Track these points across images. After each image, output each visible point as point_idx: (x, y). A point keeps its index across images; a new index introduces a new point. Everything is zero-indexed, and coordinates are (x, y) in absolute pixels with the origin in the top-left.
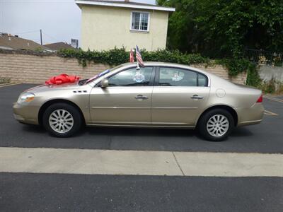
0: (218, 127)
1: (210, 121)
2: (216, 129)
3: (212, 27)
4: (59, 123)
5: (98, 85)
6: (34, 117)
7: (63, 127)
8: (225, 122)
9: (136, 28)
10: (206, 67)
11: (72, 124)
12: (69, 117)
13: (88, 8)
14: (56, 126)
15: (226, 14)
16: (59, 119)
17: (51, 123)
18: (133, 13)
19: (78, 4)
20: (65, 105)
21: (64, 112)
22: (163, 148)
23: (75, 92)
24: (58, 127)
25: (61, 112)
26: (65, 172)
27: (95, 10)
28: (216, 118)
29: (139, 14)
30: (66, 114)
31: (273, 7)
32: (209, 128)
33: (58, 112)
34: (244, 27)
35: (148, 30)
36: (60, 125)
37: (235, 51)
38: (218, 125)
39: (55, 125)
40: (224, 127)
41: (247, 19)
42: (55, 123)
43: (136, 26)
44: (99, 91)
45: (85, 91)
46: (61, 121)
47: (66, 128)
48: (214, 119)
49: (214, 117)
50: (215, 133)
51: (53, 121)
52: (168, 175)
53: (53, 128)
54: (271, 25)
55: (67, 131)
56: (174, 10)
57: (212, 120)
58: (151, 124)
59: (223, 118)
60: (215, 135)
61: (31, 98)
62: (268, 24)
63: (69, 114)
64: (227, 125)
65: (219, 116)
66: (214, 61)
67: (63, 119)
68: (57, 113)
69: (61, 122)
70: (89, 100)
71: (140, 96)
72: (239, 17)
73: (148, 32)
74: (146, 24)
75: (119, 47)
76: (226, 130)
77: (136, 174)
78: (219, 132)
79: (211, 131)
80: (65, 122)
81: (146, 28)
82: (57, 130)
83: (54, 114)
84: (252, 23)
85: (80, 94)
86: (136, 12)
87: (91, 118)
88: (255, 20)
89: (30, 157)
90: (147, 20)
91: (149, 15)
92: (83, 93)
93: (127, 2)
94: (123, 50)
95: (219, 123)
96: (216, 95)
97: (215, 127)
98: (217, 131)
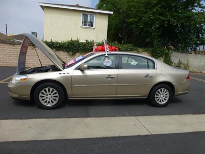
0: (162, 97)
1: (157, 93)
3: (140, 25)
4: (47, 98)
5: (79, 68)
6: (27, 94)
7: (50, 102)
8: (167, 93)
9: (85, 25)
11: (57, 99)
12: (55, 94)
13: (49, 10)
14: (45, 100)
15: (150, 17)
16: (47, 95)
17: (40, 99)
18: (83, 14)
20: (52, 84)
21: (51, 89)
22: (128, 114)
23: (60, 74)
24: (46, 102)
25: (49, 90)
26: (63, 138)
27: (55, 11)
28: (161, 90)
29: (87, 15)
30: (53, 91)
31: (180, 13)
32: (157, 98)
33: (47, 89)
34: (162, 26)
36: (48, 100)
37: (155, 42)
38: (162, 96)
39: (43, 100)
40: (166, 97)
41: (163, 21)
42: (43, 98)
43: (85, 23)
44: (79, 73)
45: (68, 73)
46: (49, 96)
47: (52, 102)
49: (159, 90)
50: (160, 101)
51: (42, 97)
52: (140, 134)
53: (42, 102)
54: (179, 26)
55: (53, 104)
56: (112, 13)
57: (159, 92)
58: (117, 97)
59: (165, 90)
60: (160, 103)
61: (25, 79)
62: (177, 25)
63: (55, 91)
64: (168, 96)
66: (141, 50)
67: (50, 95)
68: (45, 91)
70: (71, 79)
71: (109, 76)
72: (157, 19)
73: (94, 28)
75: (75, 39)
77: (118, 136)
78: (163, 101)
79: (158, 100)
80: (52, 97)
81: (92, 26)
82: (45, 104)
83: (43, 91)
84: (167, 24)
85: (64, 75)
86: (85, 14)
87: (72, 93)
88: (169, 21)
89: (30, 127)
90: (93, 20)
91: (95, 16)
92: (67, 75)
93: (77, 6)
94: (77, 41)
95: (163, 94)
96: (161, 74)
97: (160, 97)
98: (162, 99)
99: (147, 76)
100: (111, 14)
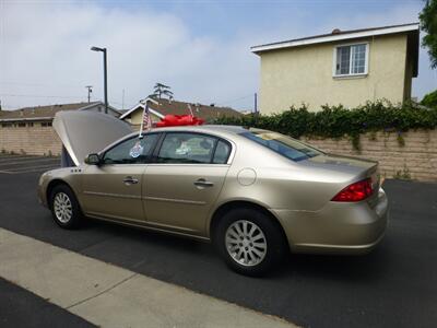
2: (243, 249)
8: (258, 237)
9: (343, 72)
11: (71, 212)
12: (68, 203)
16: (61, 204)
17: (56, 208)
19: (257, 53)
21: (65, 196)
23: (72, 170)
24: (61, 215)
25: (62, 196)
28: (241, 226)
35: (366, 73)
36: (62, 212)
38: (246, 242)
39: (59, 211)
40: (260, 249)
45: (80, 171)
47: (66, 217)
48: (238, 229)
50: (242, 257)
52: (52, 300)
53: (57, 214)
55: (68, 220)
57: (234, 229)
58: (148, 225)
59: (254, 228)
60: (241, 262)
63: (68, 199)
64: (264, 245)
65: (245, 224)
67: (64, 204)
69: (62, 209)
73: (366, 76)
74: (363, 63)
76: (262, 255)
78: (249, 257)
80: (66, 209)
81: (362, 70)
82: (59, 218)
83: (58, 198)
85: (75, 173)
86: (344, 47)
91: (367, 47)
93: (336, 33)
94: (303, 110)
95: (248, 238)
96: (237, 180)
97: (241, 245)
98: (246, 253)
99: (201, 181)
100: (415, 31)
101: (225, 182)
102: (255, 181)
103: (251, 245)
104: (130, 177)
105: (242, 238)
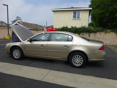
2: (77, 62)
9: (75, 18)
10: (105, 33)
11: (20, 55)
15: (114, 8)
17: (14, 54)
18: (74, 12)
19: (52, 11)
23: (21, 43)
29: (76, 12)
32: (73, 61)
33: (16, 50)
35: (80, 18)
38: (77, 60)
40: (81, 62)
44: (29, 43)
45: (24, 43)
47: (18, 57)
48: (76, 57)
52: (34, 79)
59: (80, 57)
60: (76, 65)
63: (19, 51)
65: (78, 56)
69: (16, 54)
73: (80, 19)
74: (79, 16)
75: (65, 26)
76: (82, 63)
80: (18, 54)
81: (79, 18)
82: (15, 57)
83: (14, 51)
87: (26, 53)
90: (79, 14)
91: (80, 12)
92: (23, 44)
93: (72, 8)
94: (67, 27)
95: (78, 59)
96: (76, 45)
97: (76, 61)
98: (77, 63)
99: (66, 46)
100: (91, 10)
101: (72, 46)
102: (80, 46)
103: (79, 61)
104: (43, 45)
105: (76, 59)
